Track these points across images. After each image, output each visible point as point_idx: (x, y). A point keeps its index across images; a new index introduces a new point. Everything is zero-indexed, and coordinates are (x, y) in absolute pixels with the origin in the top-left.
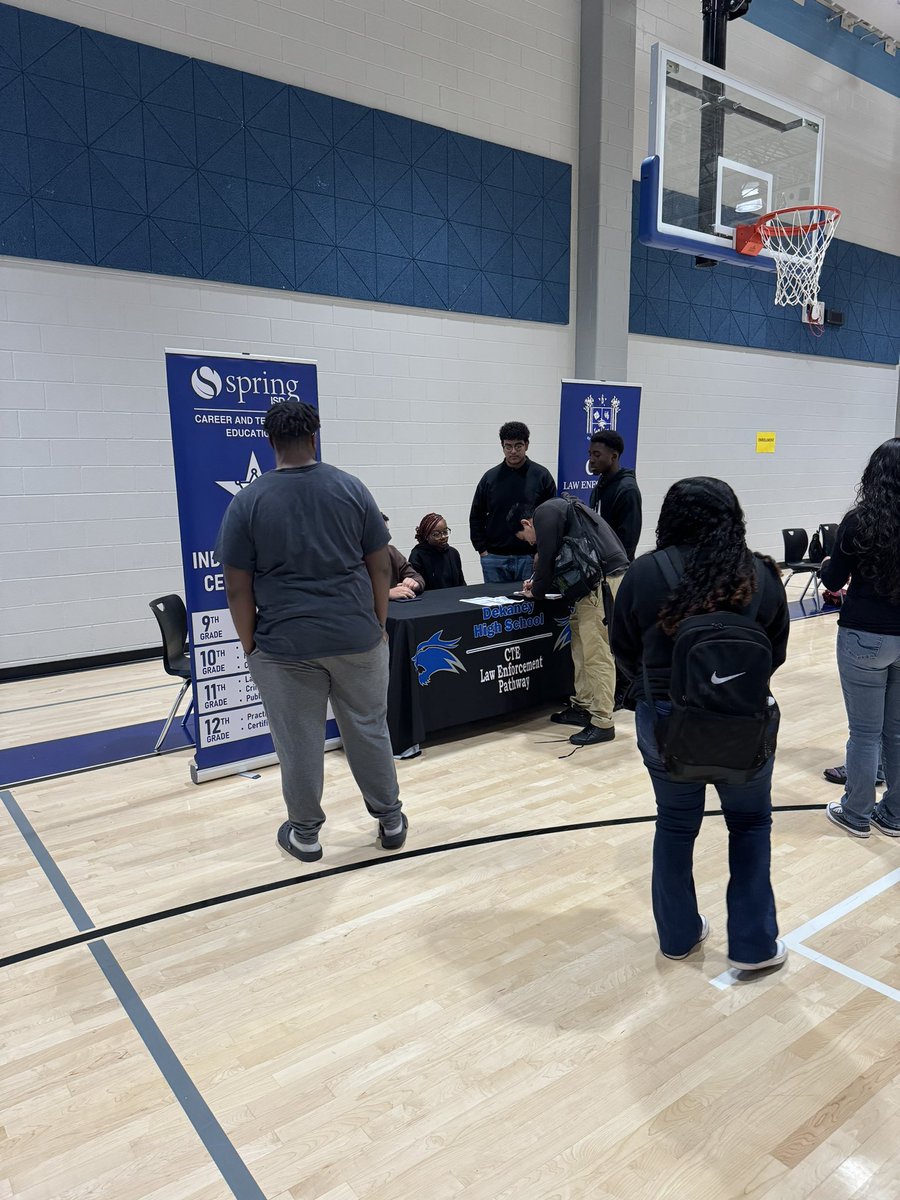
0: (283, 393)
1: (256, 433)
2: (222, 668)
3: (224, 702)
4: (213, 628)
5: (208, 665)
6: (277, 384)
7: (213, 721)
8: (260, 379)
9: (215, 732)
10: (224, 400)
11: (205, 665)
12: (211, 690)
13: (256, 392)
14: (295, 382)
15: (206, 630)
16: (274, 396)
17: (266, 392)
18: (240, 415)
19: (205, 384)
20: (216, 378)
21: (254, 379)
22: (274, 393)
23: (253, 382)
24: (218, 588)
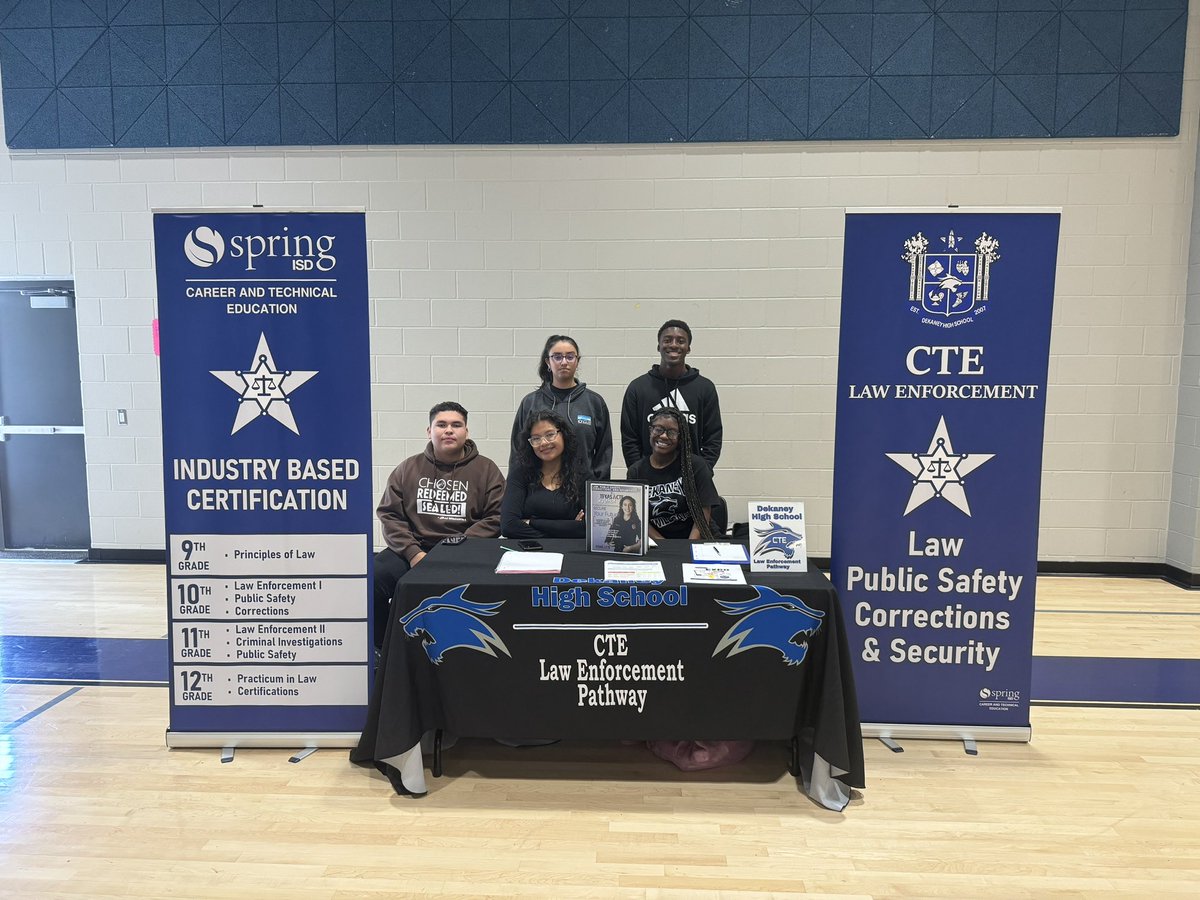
0: (311, 254)
1: (269, 308)
2: (206, 609)
3: (207, 653)
4: (196, 556)
5: (187, 603)
6: (304, 243)
7: (192, 675)
8: (278, 238)
9: (193, 688)
10: (227, 268)
11: (183, 602)
12: (191, 635)
13: (272, 254)
14: (330, 239)
15: (187, 558)
16: (297, 258)
17: (287, 254)
18: (247, 285)
19: (202, 249)
20: (216, 240)
21: (271, 238)
22: (298, 254)
23: (267, 242)
24: (206, 507)
